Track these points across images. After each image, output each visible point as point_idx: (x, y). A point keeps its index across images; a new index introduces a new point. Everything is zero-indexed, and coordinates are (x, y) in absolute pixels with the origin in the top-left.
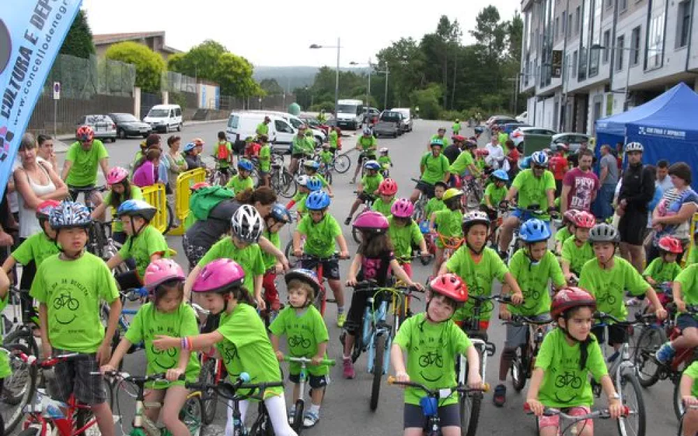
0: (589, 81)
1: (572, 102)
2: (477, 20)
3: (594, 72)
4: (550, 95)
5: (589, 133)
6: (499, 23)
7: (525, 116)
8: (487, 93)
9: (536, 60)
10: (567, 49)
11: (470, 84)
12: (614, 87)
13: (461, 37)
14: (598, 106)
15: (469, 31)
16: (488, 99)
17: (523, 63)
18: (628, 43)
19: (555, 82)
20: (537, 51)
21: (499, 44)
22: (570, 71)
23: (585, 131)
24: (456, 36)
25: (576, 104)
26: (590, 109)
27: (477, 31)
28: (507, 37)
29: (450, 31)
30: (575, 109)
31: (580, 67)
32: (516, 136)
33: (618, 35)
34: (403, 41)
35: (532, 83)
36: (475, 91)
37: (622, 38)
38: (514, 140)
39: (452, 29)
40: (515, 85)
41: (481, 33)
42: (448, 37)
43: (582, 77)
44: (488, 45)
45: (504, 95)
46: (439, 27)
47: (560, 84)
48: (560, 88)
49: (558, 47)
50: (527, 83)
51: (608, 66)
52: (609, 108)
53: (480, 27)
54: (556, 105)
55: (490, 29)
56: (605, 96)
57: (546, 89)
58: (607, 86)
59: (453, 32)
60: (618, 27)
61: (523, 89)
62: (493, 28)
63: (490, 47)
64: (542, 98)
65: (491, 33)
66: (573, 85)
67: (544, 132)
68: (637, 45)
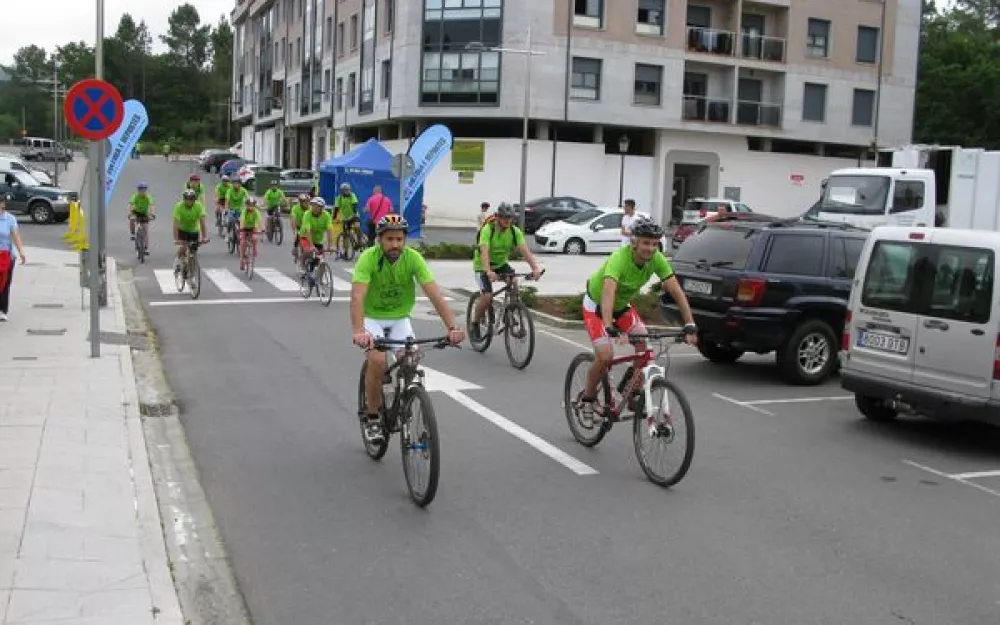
0: (311, 117)
1: (295, 135)
2: (170, 21)
3: (317, 107)
4: (271, 125)
5: (314, 169)
6: (199, 27)
7: (240, 147)
8: (189, 118)
9: (252, 85)
10: (289, 79)
11: (164, 106)
12: (336, 125)
13: (150, 45)
14: (322, 140)
15: (160, 36)
16: (190, 126)
17: (236, 86)
18: (345, 88)
19: (276, 114)
20: (254, 74)
21: (200, 55)
22: (293, 103)
23: (309, 166)
24: (142, 42)
25: (299, 137)
26: (314, 144)
27: (170, 36)
28: (210, 45)
29: (135, 37)
30: (299, 142)
31: (303, 101)
32: (244, 174)
33: (337, 76)
34: (72, 46)
35: (247, 111)
36: (172, 114)
37: (340, 80)
38: (241, 177)
39: (137, 34)
40: (226, 112)
41: (175, 38)
42: (133, 44)
43: (305, 111)
44: (185, 54)
45: (211, 122)
46: (121, 30)
47: (281, 115)
48: (283, 120)
49: (278, 75)
50: (241, 110)
51: (329, 104)
52: (333, 144)
53: (174, 30)
54: (278, 137)
55: (188, 35)
56: (329, 131)
57: (266, 119)
58: (329, 122)
59: (139, 39)
60: (337, 69)
61: (237, 116)
62: (191, 34)
63: (187, 57)
64: (260, 128)
65: (189, 39)
66: (295, 118)
67: (269, 169)
68: (354, 90)
